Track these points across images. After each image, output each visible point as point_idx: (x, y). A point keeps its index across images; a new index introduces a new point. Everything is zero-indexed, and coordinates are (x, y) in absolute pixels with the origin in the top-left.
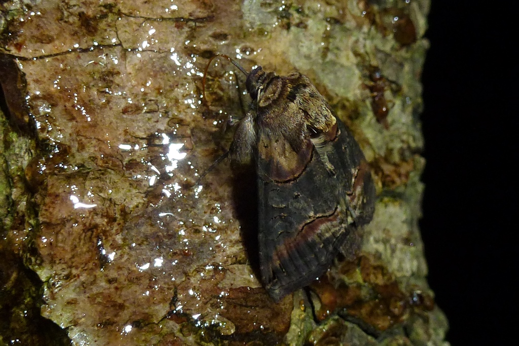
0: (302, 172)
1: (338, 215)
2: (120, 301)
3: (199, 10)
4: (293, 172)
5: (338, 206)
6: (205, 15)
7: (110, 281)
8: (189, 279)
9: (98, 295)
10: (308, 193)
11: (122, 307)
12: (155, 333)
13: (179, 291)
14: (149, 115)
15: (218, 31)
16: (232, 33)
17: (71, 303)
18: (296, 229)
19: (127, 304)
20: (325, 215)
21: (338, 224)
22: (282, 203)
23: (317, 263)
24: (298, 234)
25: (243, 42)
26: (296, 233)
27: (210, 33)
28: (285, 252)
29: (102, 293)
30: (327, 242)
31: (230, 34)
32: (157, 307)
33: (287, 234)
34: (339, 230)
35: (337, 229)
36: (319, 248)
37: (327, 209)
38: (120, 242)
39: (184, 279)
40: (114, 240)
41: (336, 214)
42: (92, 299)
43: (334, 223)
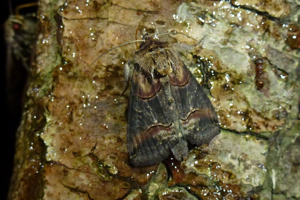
0: (153, 96)
1: (172, 128)
2: (71, 141)
3: (151, 7)
4: (148, 94)
5: (173, 123)
6: (154, 10)
7: (71, 130)
8: (104, 141)
9: (63, 135)
10: (155, 109)
11: (71, 144)
12: (81, 161)
13: (98, 145)
14: (111, 56)
15: (160, 20)
16: (168, 22)
17: (53, 135)
18: (147, 128)
19: (74, 143)
20: (164, 125)
21: (171, 134)
22: (140, 110)
23: (158, 153)
24: (147, 131)
25: (172, 28)
26: (147, 130)
27: (156, 20)
28: (140, 140)
29: (65, 135)
30: (164, 142)
31: (166, 22)
32: (85, 149)
33: (141, 129)
34: (172, 138)
35: (171, 136)
36: (159, 144)
37: (165, 122)
38: (80, 113)
39: (102, 140)
40: (78, 112)
41: (170, 127)
42: (61, 136)
43: (169, 132)
